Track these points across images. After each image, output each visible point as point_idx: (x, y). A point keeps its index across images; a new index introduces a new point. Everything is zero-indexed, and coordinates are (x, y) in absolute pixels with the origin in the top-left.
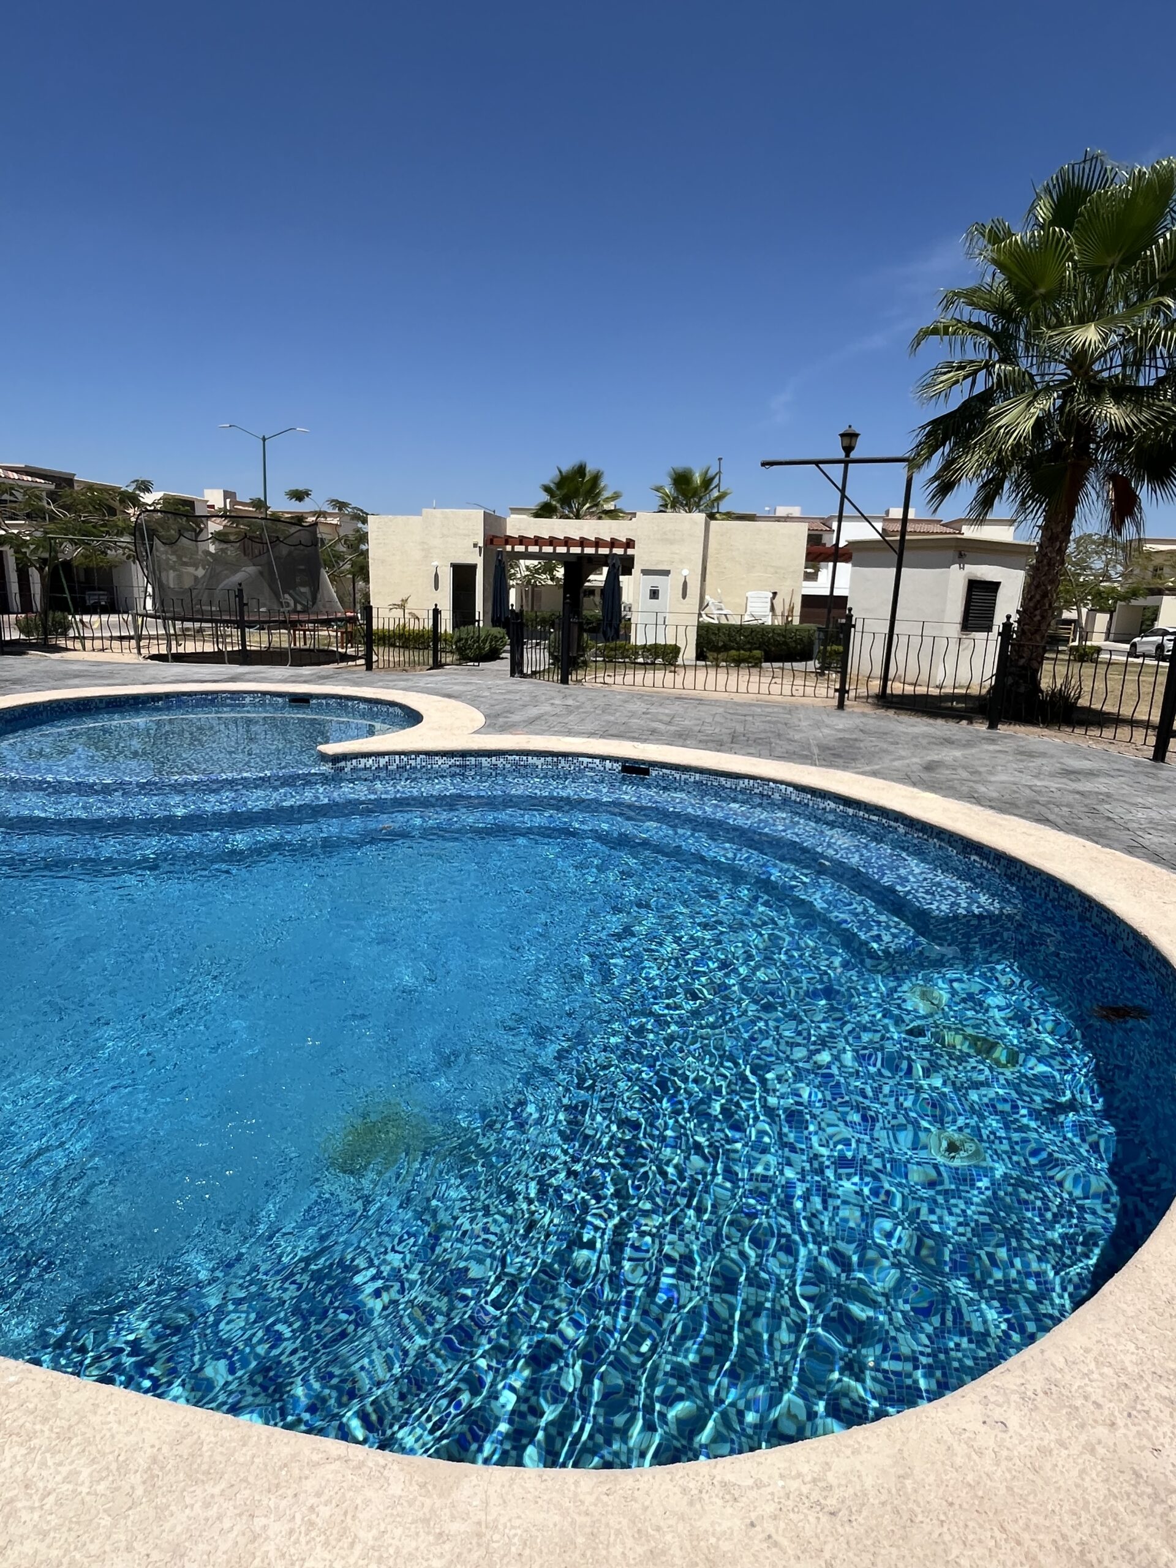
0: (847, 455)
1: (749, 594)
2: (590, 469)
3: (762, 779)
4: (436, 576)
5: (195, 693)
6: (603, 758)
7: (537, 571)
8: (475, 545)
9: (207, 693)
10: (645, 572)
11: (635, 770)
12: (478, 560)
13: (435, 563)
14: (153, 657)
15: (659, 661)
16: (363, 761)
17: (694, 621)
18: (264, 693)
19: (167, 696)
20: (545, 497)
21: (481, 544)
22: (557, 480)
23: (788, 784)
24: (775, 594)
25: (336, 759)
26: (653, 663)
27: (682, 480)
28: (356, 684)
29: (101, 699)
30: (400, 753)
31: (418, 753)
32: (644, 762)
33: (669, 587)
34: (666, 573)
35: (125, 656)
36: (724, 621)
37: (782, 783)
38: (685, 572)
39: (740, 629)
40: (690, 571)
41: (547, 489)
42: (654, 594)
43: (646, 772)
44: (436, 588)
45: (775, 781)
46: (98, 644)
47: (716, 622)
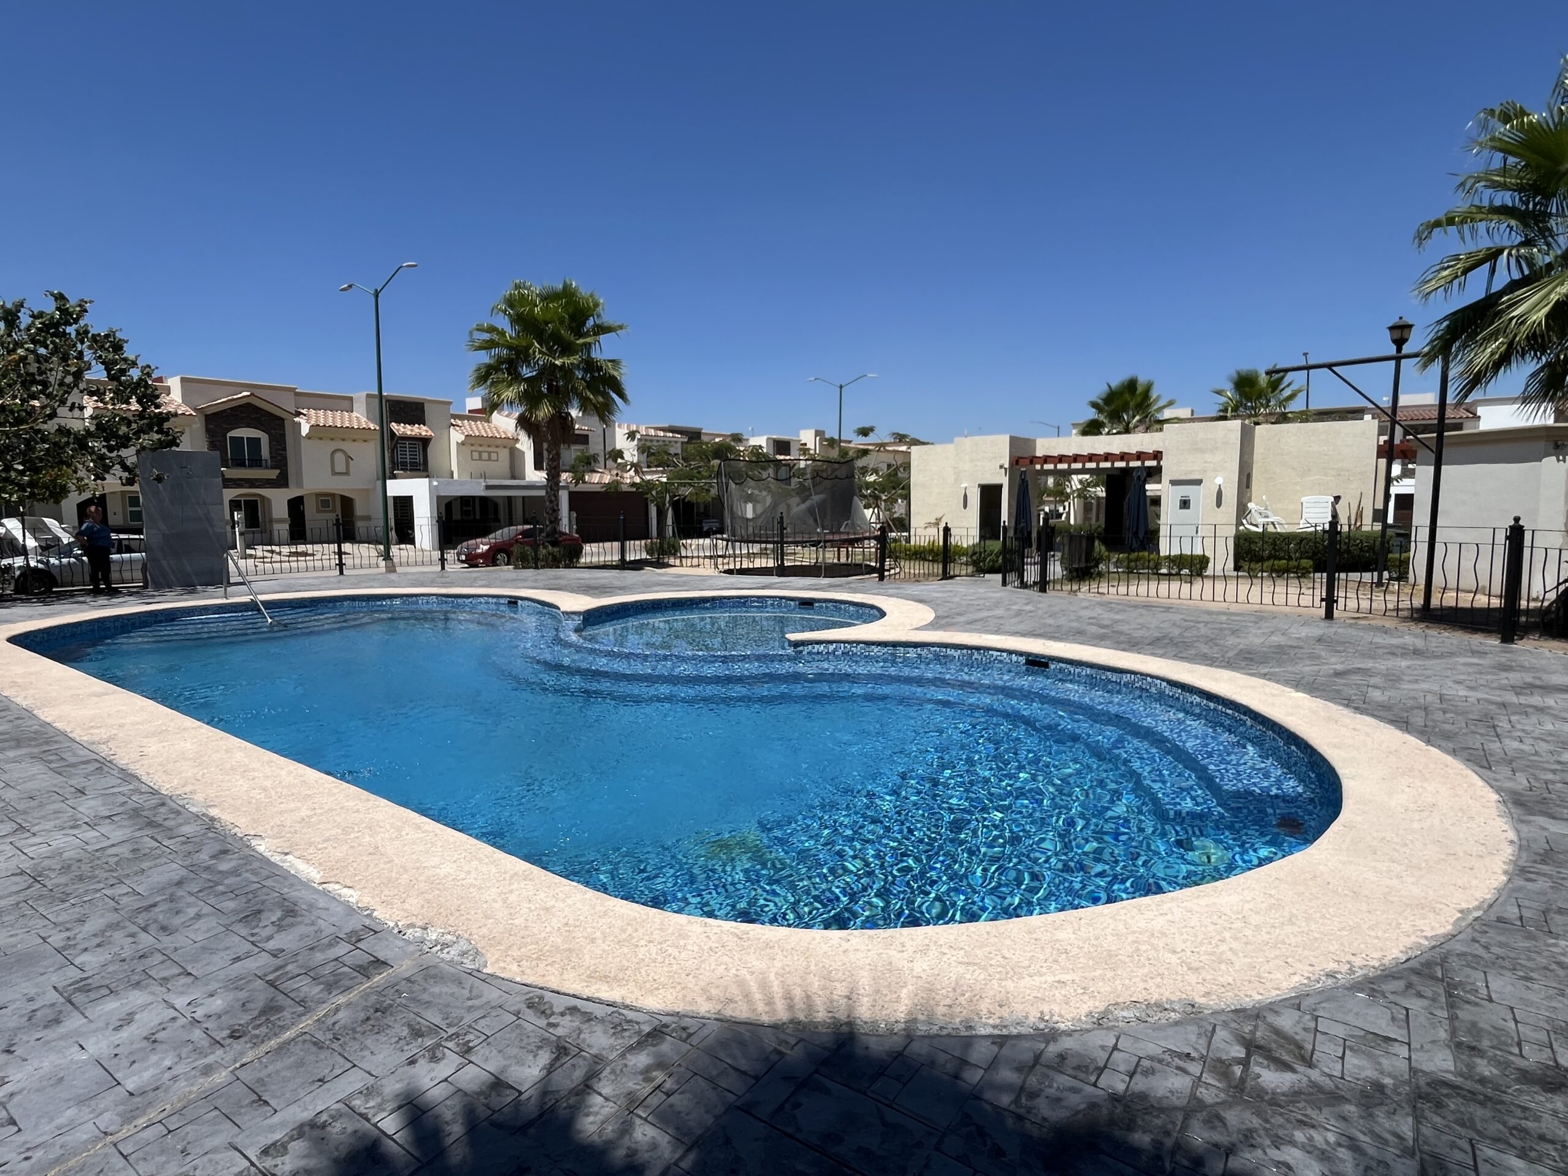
0: (1399, 350)
1: (1303, 499)
2: (1142, 380)
3: (1142, 674)
4: (965, 496)
5: (733, 597)
6: (1010, 652)
7: (1089, 485)
8: (1001, 467)
9: (740, 597)
10: (1174, 483)
11: (1037, 663)
12: (1004, 481)
13: (964, 485)
14: (726, 572)
15: (1185, 571)
16: (816, 646)
17: (1231, 531)
18: (781, 598)
19: (713, 599)
20: (1092, 414)
21: (1007, 466)
22: (1104, 396)
23: (1163, 679)
24: (1337, 499)
25: (796, 644)
26: (1178, 574)
27: (1245, 384)
28: (854, 591)
29: (669, 600)
30: (844, 642)
31: (858, 642)
32: (1044, 657)
33: (1202, 497)
34: (1198, 482)
35: (707, 570)
36: (1271, 529)
37: (1157, 678)
38: (1219, 480)
39: (1288, 538)
40: (1226, 478)
41: (1094, 405)
42: (1185, 504)
43: (1046, 665)
44: (965, 506)
45: (1152, 677)
46: (695, 561)
47: (1260, 530)
